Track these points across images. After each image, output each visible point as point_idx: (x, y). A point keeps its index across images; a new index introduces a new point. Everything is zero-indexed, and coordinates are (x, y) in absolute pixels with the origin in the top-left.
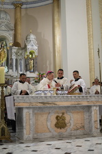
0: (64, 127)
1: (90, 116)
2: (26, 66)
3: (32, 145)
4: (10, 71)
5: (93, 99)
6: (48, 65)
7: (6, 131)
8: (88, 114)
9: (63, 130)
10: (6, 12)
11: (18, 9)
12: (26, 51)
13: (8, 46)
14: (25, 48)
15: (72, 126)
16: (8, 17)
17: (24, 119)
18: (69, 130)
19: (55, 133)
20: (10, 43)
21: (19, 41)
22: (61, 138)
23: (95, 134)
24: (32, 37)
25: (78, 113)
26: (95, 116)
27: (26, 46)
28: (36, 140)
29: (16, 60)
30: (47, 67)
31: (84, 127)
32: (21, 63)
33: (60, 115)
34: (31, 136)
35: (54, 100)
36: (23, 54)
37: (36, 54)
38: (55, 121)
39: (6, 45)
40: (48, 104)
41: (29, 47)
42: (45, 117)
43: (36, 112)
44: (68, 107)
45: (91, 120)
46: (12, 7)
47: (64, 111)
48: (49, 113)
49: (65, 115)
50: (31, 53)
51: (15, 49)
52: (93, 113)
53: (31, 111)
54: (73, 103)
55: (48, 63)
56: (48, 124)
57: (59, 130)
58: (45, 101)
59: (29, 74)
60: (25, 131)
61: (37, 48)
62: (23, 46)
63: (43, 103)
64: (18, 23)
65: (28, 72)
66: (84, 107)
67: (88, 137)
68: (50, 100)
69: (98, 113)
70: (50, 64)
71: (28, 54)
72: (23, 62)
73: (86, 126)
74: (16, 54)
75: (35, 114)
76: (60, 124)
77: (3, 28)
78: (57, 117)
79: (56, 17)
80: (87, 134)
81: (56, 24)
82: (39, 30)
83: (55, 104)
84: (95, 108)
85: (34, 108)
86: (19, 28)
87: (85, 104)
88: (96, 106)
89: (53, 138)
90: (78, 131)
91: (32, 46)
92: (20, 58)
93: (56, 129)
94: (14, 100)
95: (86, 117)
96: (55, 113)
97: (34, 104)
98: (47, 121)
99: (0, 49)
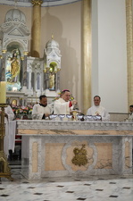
0: (84, 164)
1: (120, 150)
2: (45, 82)
4: (24, 88)
5: (125, 128)
6: (74, 82)
7: (5, 167)
8: (117, 147)
9: (82, 168)
10: (20, 12)
11: (37, 7)
12: (45, 62)
13: (22, 56)
14: (44, 59)
15: (95, 162)
16: (23, 18)
17: (30, 151)
18: (90, 168)
19: (72, 172)
20: (25, 51)
21: (38, 49)
22: (78, 178)
23: (126, 175)
24: (54, 44)
25: (104, 145)
26: (127, 150)
27: (45, 56)
28: (46, 179)
29: (33, 74)
30: (73, 84)
31: (111, 164)
33: (80, 147)
34: (39, 174)
35: (71, 127)
36: (42, 67)
37: (59, 67)
38: (72, 155)
39: (20, 55)
40: (63, 132)
41: (49, 57)
42: (59, 149)
43: (47, 142)
44: (91, 137)
45: (121, 156)
46: (30, 4)
47: (84, 142)
48: (65, 144)
49: (86, 148)
50: (52, 66)
51: (31, 60)
52: (124, 146)
53: (40, 141)
54: (97, 132)
55: (74, 78)
56: (64, 159)
57: (77, 167)
58: (59, 129)
59: (48, 93)
60: (31, 168)
61: (60, 58)
62: (41, 56)
64: (37, 26)
65: (47, 91)
66: (112, 138)
67: (116, 178)
68: (65, 127)
70: (77, 81)
71: (48, 66)
72: (41, 77)
73: (114, 164)
74: (33, 66)
75: (46, 145)
77: (16, 32)
78: (75, 151)
79: (86, 19)
80: (115, 174)
81: (86, 27)
82: (63, 36)
83: (72, 133)
84: (126, 139)
85: (44, 137)
86: (38, 32)
87: (113, 133)
88: (129, 137)
89: (68, 178)
90: (104, 170)
91: (54, 56)
92: (37, 71)
93: (73, 165)
94: (17, 126)
95: (115, 151)
96: (72, 145)
97: (44, 132)
98: (62, 154)
99: (12, 59)
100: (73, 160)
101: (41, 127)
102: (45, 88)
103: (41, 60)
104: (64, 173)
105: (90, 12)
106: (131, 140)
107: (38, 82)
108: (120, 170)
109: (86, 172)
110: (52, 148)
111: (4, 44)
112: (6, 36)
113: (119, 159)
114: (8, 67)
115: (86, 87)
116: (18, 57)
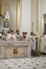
1: (27, 49)
2: (4, 25)
3: (3, 60)
8: (26, 49)
12: (4, 18)
15: (20, 53)
17: (1, 50)
18: (18, 55)
19: (13, 56)
21: (2, 14)
22: (15, 58)
23: (29, 57)
24: (7, 13)
25: (23, 48)
26: (29, 50)
27: (4, 17)
28: (5, 58)
30: (13, 26)
32: (2, 24)
33: (15, 49)
34: (3, 57)
37: (9, 20)
38: (13, 51)
41: (6, 17)
42: (9, 49)
43: (6, 47)
44: (18, 46)
45: (27, 51)
48: (11, 48)
49: (17, 49)
50: (7, 20)
52: (28, 48)
53: (4, 47)
54: (21, 44)
56: (11, 52)
57: (14, 55)
58: (9, 43)
59: (5, 29)
60: (1, 55)
61: (9, 17)
62: (3, 16)
63: (8, 44)
64: (2, 6)
65: (5, 28)
67: (26, 58)
68: (11, 43)
69: (30, 48)
70: (15, 25)
71: (5, 20)
72: (3, 23)
73: (25, 54)
76: (15, 52)
78: (14, 50)
79: (18, 5)
80: (26, 57)
81: (18, 7)
82: (11, 10)
83: (13, 45)
84: (29, 46)
86: (2, 8)
87: (25, 45)
88: (30, 46)
89: (12, 58)
90: (22, 55)
91: (7, 17)
92: (2, 21)
95: (26, 50)
96: (13, 48)
97: (5, 44)
101: (4, 43)
102: (4, 27)
103: (3, 18)
104: (11, 56)
105: (20, 2)
106: (30, 47)
107: (2, 25)
108: (27, 55)
109: (17, 56)
110: (7, 49)
115: (18, 27)
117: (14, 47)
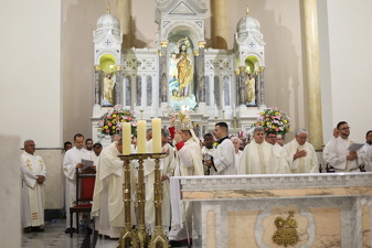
0: (292, 243)
1: (353, 219)
2: (239, 91)
4: (202, 105)
6: (291, 88)
8: (349, 215)
12: (237, 57)
13: (196, 48)
14: (235, 51)
15: (311, 240)
17: (203, 225)
20: (200, 43)
21: (223, 33)
24: (251, 24)
25: (327, 211)
27: (236, 46)
29: (217, 79)
30: (289, 92)
31: (339, 243)
33: (285, 217)
35: (267, 184)
36: (231, 65)
37: (262, 64)
38: (272, 230)
39: (192, 46)
40: (255, 193)
41: (244, 47)
42: (250, 220)
43: (230, 209)
44: (300, 201)
45: (354, 229)
47: (293, 207)
48: (260, 212)
49: (296, 217)
50: (250, 62)
51: (211, 55)
52: (359, 213)
53: (218, 208)
54: (312, 191)
55: (291, 82)
56: (258, 235)
58: (248, 189)
59: (245, 111)
61: (262, 49)
62: (230, 47)
63: (244, 192)
65: (243, 107)
66: (339, 201)
68: (258, 186)
70: (296, 86)
71: (243, 64)
72: (231, 84)
73: (345, 242)
74: (216, 65)
75: (229, 214)
77: (183, 8)
78: (277, 222)
83: (269, 194)
84: (364, 201)
85: (225, 203)
86: (221, 2)
87: (339, 192)
88: (368, 198)
91: (252, 45)
92: (224, 73)
93: (275, 245)
94: (181, 187)
95: (345, 221)
96: (272, 212)
97: (224, 194)
98: (255, 228)
99: (178, 56)
100: (274, 237)
101: (219, 187)
102: (239, 103)
103: (230, 53)
107: (227, 91)
110: (238, 219)
111: (163, 31)
112: (165, 17)
113: (352, 233)
114: (172, 71)
115: (314, 96)
116: (189, 51)
117: (278, 205)
